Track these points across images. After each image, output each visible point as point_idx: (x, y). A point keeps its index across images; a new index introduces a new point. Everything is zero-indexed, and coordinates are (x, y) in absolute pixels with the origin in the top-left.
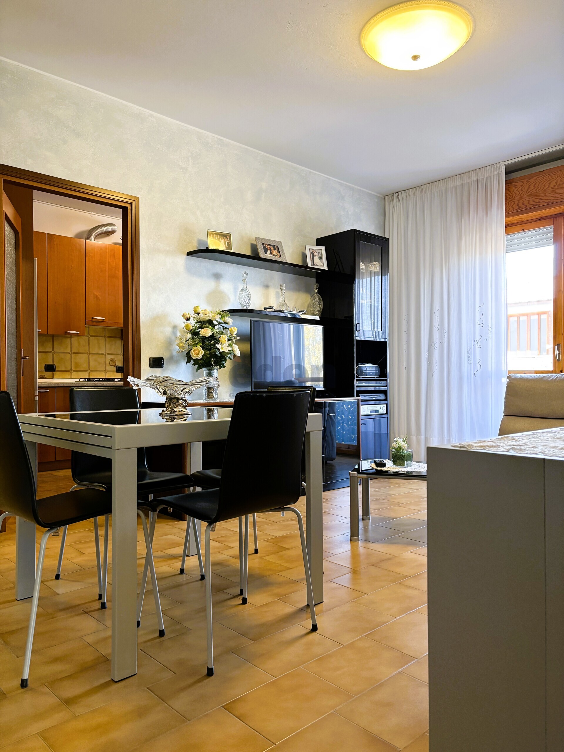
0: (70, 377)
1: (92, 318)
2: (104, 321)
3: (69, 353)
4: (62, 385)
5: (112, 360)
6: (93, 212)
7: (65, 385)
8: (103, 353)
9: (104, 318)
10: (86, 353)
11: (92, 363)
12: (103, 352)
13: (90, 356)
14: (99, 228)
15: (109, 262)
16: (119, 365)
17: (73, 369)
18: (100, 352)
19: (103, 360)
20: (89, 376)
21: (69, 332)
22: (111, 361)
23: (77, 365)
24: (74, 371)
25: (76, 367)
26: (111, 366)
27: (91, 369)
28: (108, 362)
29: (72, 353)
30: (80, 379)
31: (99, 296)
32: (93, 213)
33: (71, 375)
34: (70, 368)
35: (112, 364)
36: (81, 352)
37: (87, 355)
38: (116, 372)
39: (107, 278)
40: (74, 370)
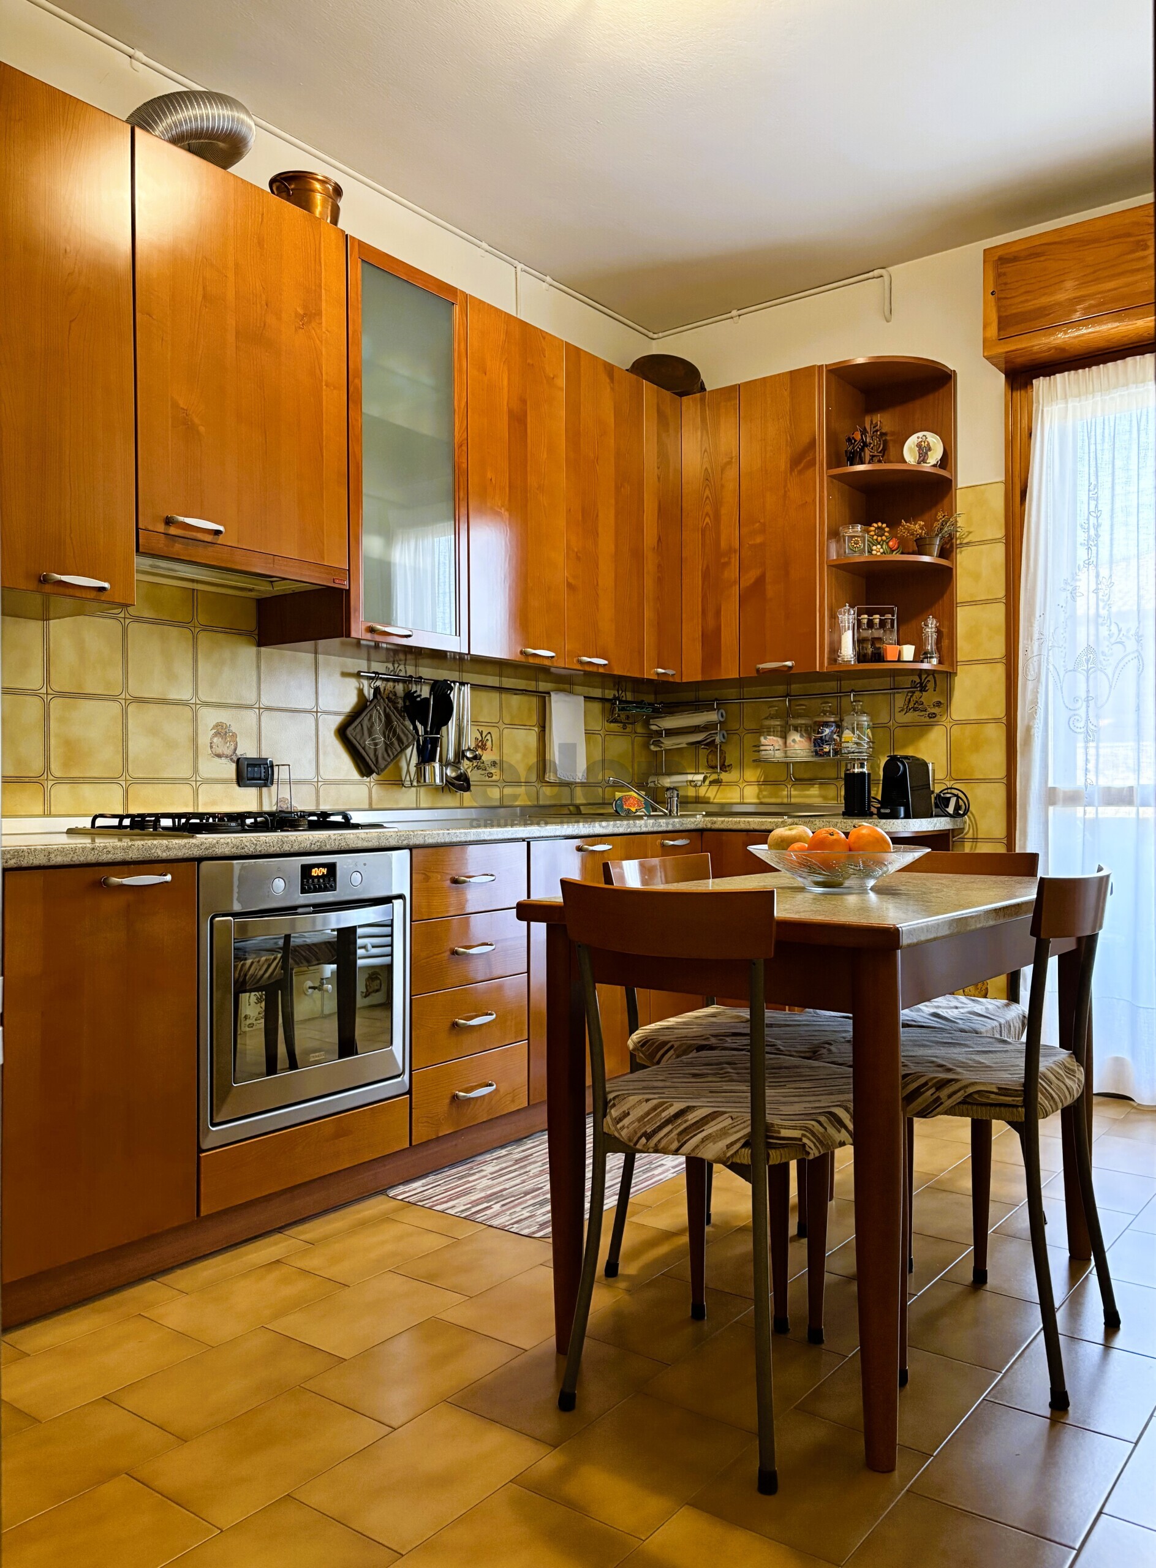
0: (39, 810)
1: (169, 521)
2: (220, 539)
3: (34, 693)
4: (41, 860)
5: (221, 731)
6: (140, 49)
7: (59, 860)
8: (184, 698)
9: (221, 528)
10: (113, 698)
11: (138, 744)
12: (186, 694)
13: (132, 709)
14: (175, 108)
15: (237, 265)
16: (248, 756)
17: (56, 769)
18: (173, 695)
19: (185, 731)
20: (126, 802)
21: (59, 577)
22: (217, 734)
23: (74, 751)
24: (60, 781)
25: (66, 765)
26: (217, 759)
27: (135, 772)
28: (204, 739)
29: (48, 695)
30: (95, 818)
31: (196, 420)
32: (139, 54)
33: (46, 801)
34: (41, 764)
35: (219, 751)
36: (89, 690)
37: (115, 708)
38: (235, 786)
39: (231, 338)
40: (58, 775)
